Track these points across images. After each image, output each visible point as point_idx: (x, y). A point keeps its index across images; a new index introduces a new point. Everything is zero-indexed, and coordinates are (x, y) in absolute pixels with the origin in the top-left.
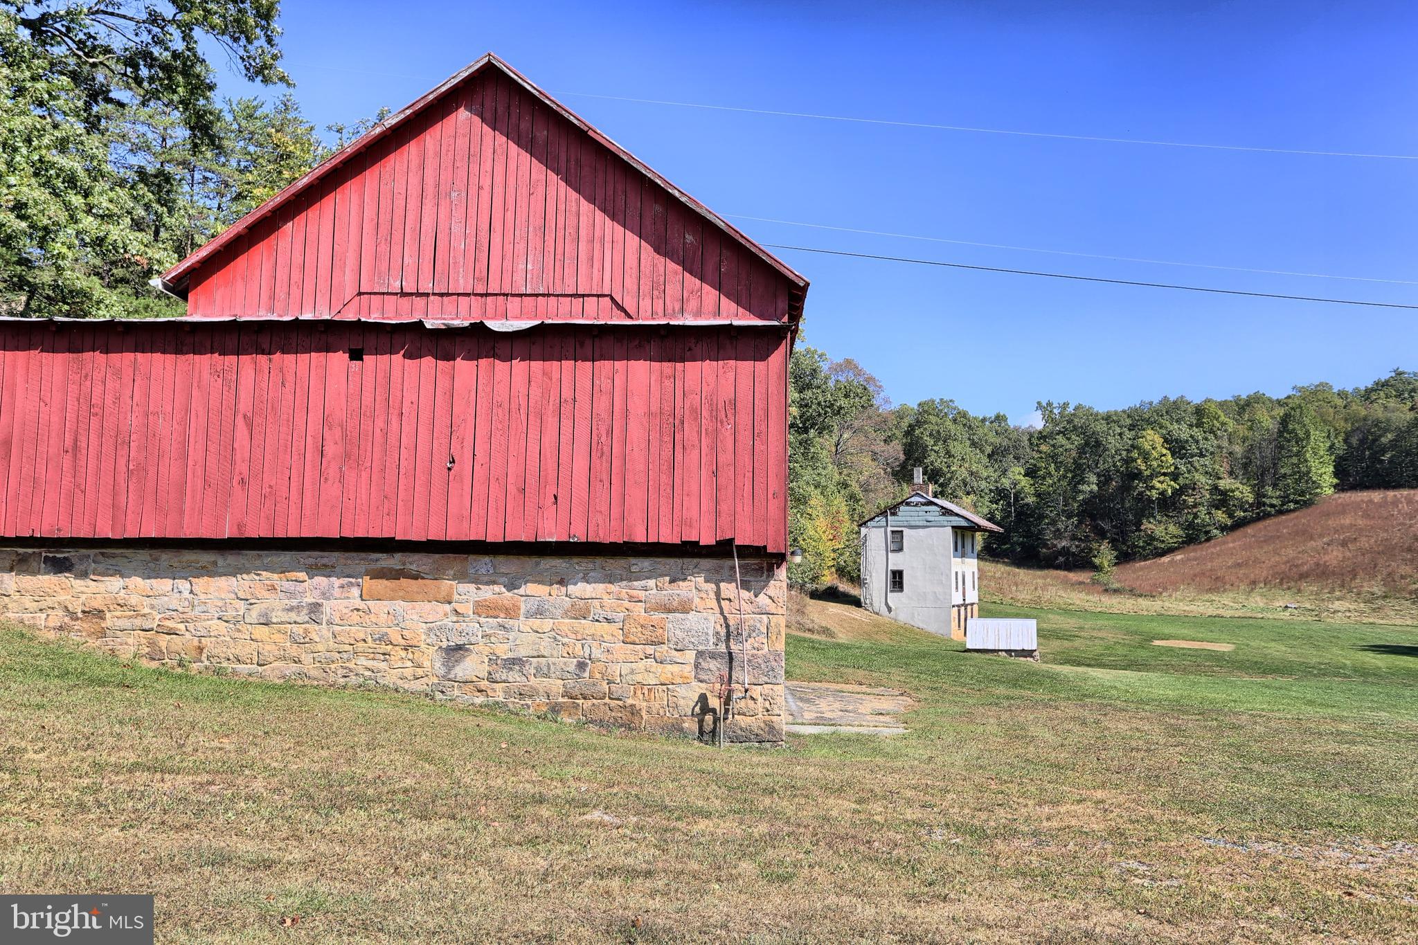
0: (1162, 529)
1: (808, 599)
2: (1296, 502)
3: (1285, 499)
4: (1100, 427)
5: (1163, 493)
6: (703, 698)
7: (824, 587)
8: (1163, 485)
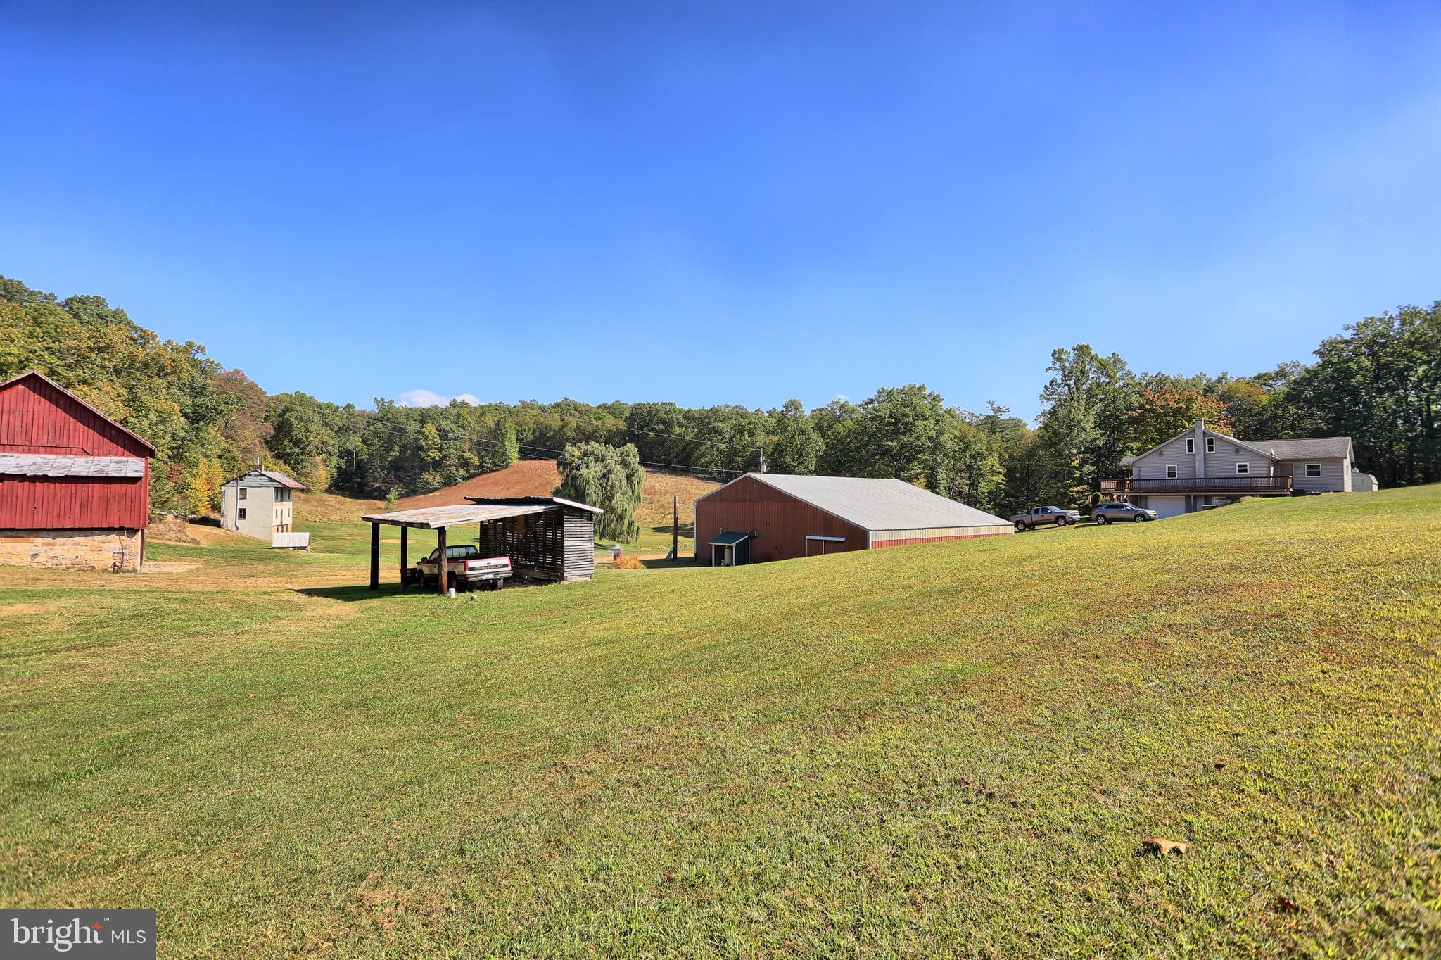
0: (433, 478)
1: (188, 524)
2: (499, 466)
3: (494, 464)
4: (403, 419)
5: (434, 459)
6: (115, 563)
7: (200, 517)
8: (433, 454)
